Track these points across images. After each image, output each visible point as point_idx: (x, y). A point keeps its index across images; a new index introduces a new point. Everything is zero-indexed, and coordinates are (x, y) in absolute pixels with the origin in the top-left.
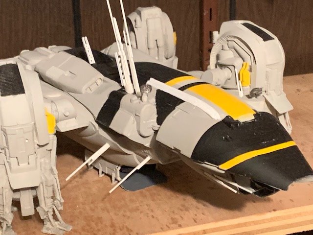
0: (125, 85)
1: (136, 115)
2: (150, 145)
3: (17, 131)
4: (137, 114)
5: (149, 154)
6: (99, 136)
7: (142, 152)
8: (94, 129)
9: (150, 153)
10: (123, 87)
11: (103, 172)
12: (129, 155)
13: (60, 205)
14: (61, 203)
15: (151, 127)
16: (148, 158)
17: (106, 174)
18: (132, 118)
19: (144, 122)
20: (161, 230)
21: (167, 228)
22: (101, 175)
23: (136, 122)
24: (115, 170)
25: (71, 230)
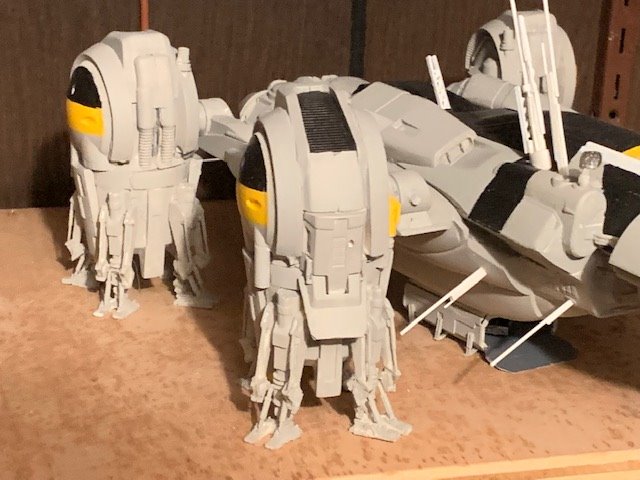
0: (531, 152)
1: (563, 212)
2: (582, 276)
3: (336, 222)
4: (568, 209)
5: (573, 296)
6: (467, 251)
7: (556, 292)
8: (458, 237)
9: (576, 294)
10: (527, 157)
11: (443, 332)
12: (523, 295)
13: (391, 381)
14: (394, 378)
15: (592, 237)
16: (568, 304)
17: (450, 336)
18: (554, 218)
19: (581, 226)
20: (593, 449)
21: (607, 448)
22: (440, 337)
23: (561, 226)
24: (475, 327)
25: (411, 434)
